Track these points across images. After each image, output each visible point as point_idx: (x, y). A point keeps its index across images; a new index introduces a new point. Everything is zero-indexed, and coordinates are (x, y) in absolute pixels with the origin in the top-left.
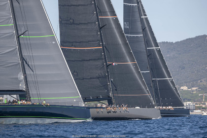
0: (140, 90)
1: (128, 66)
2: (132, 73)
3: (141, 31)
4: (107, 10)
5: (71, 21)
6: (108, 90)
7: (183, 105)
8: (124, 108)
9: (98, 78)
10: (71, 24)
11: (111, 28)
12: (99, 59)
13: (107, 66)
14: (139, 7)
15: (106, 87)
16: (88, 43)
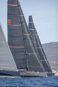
0: (39, 65)
1: (34, 55)
2: (36, 58)
3: (35, 40)
4: (27, 32)
5: (12, 36)
6: (26, 65)
7: (52, 72)
8: (33, 72)
9: (23, 59)
10: (12, 37)
11: (28, 39)
12: (23, 52)
13: (26, 55)
14: (34, 31)
15: (26, 63)
16: (19, 45)
